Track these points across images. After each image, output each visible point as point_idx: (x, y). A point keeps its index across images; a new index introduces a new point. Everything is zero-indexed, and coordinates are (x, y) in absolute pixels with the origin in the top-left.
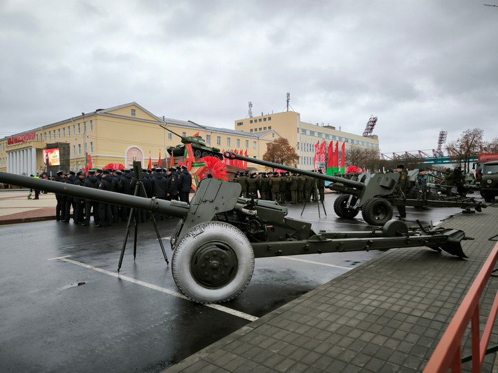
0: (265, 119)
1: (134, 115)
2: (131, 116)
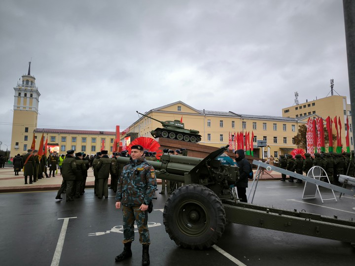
0: (309, 105)
1: (180, 110)
2: (177, 111)
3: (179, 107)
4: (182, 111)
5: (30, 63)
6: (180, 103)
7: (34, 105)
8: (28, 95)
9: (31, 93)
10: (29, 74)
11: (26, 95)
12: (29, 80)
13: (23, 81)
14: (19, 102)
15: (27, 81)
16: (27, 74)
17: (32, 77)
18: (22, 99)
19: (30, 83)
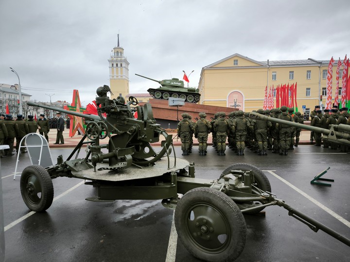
1: (237, 64)
2: (233, 66)
3: (236, 62)
4: (239, 65)
5: (118, 35)
6: (237, 56)
7: (124, 74)
8: (119, 65)
9: (121, 63)
10: (118, 46)
11: (117, 65)
12: (118, 51)
13: (115, 53)
14: (113, 72)
15: (118, 52)
16: (117, 46)
17: (121, 48)
18: (115, 69)
19: (119, 54)
